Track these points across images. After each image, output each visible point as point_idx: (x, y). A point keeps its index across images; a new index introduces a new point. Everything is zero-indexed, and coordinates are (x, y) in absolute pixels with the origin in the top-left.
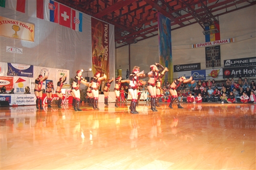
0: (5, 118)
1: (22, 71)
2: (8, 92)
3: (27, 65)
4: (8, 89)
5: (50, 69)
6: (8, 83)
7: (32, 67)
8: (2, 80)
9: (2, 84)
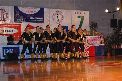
0: (14, 74)
1: (32, 15)
2: (16, 42)
3: (36, 7)
4: (16, 39)
5: (64, 12)
6: (16, 31)
7: (42, 10)
8: (8, 29)
9: (9, 33)
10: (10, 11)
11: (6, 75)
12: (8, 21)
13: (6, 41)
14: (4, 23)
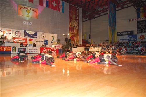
1: (32, 35)
3: (34, 31)
4: (24, 44)
5: (46, 34)
6: (24, 41)
7: (37, 32)
8: (21, 40)
9: (21, 42)
10: (22, 32)
12: (21, 37)
13: (20, 45)
14: (19, 37)
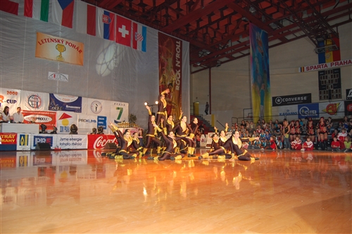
0: (45, 166)
1: (68, 104)
3: (74, 96)
4: (50, 127)
5: (103, 102)
6: (50, 119)
7: (80, 99)
8: (42, 116)
9: (42, 121)
10: (45, 98)
11: (36, 167)
12: (41, 109)
13: (38, 130)
14: (37, 110)
